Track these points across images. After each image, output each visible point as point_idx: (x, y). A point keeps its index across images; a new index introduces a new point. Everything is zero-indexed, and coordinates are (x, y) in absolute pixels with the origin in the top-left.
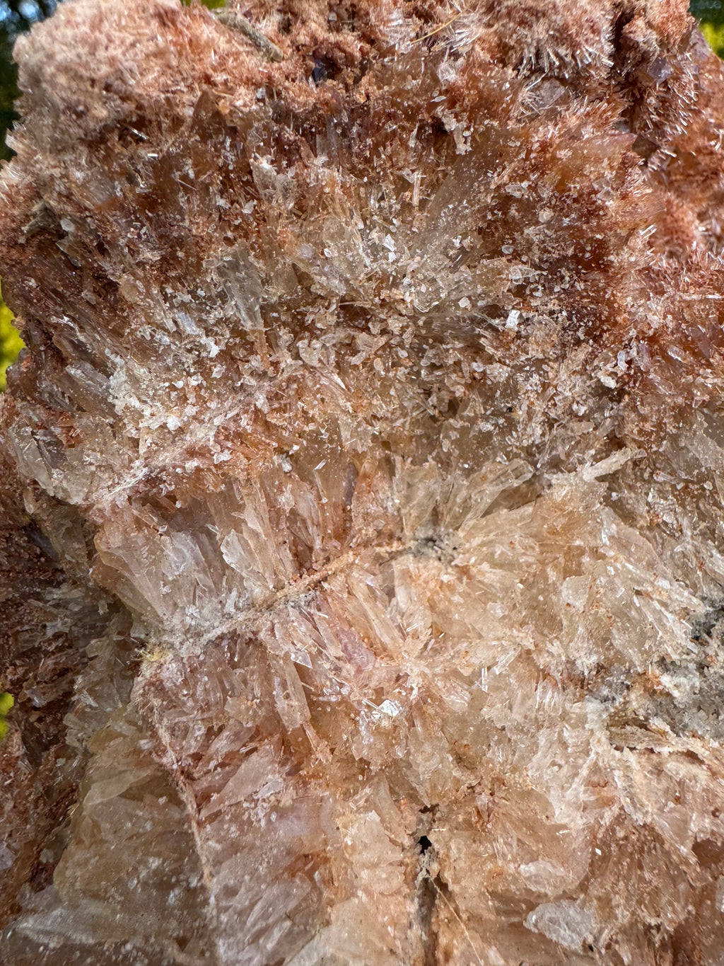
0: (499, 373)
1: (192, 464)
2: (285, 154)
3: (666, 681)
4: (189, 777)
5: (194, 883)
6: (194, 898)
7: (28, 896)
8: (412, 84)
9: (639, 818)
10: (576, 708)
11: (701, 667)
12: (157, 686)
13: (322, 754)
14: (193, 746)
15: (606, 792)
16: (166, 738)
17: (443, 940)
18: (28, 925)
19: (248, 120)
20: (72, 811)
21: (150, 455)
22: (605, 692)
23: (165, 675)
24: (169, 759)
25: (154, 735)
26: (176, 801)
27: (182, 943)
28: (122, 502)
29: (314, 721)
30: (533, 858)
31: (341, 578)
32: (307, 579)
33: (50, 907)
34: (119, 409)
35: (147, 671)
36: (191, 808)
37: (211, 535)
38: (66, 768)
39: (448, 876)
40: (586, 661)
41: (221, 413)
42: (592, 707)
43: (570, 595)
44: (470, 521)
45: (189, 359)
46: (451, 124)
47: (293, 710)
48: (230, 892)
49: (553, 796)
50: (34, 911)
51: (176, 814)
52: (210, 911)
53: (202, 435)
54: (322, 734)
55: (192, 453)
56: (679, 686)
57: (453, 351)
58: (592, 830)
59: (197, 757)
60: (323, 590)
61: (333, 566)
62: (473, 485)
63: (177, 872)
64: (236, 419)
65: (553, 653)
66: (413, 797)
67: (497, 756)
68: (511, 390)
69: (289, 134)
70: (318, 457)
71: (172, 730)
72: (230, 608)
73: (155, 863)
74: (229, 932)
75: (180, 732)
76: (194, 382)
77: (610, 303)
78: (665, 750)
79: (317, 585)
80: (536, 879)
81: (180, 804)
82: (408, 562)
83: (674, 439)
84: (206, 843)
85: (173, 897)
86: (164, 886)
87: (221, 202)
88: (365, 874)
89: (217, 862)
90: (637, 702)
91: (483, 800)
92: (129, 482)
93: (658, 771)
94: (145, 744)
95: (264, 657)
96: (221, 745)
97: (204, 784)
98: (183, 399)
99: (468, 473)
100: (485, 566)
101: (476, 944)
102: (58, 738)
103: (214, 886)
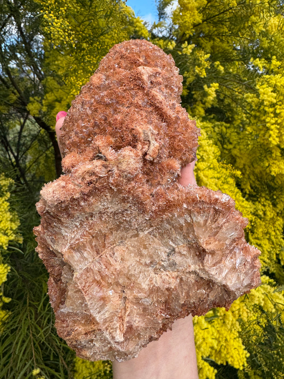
0: (128, 219)
1: (77, 242)
2: (85, 200)
3: (162, 263)
4: (83, 289)
5: (86, 303)
6: (86, 305)
7: (61, 306)
8: (105, 184)
9: (157, 286)
10: (147, 269)
11: (169, 260)
12: (76, 278)
13: (103, 283)
14: (83, 285)
15: (152, 282)
16: (79, 285)
17: (127, 306)
18: (62, 310)
19: (78, 198)
20: (66, 293)
21: (70, 242)
22: (152, 266)
23: (78, 276)
24: (80, 288)
25: (77, 284)
26: (81, 293)
27: (85, 311)
28: (67, 250)
29: (102, 278)
30: (140, 293)
31: (104, 254)
32: (99, 256)
33: (65, 307)
34: (64, 235)
35: (75, 276)
36: (84, 294)
37: (82, 252)
38: (63, 286)
39: (127, 296)
40: (148, 262)
41: (80, 232)
42: (150, 268)
43: (145, 252)
44: (127, 240)
45: (74, 226)
46: (113, 188)
47: (98, 278)
48: (92, 304)
49: (142, 284)
50: (63, 308)
51: (82, 295)
52: (89, 307)
53: (78, 236)
54: (103, 280)
55: (77, 240)
56: (165, 264)
57: (120, 215)
58: (149, 288)
59: (84, 287)
60: (102, 258)
61: (103, 253)
62: (127, 234)
63: (83, 302)
64: (83, 233)
65: (143, 261)
66: (120, 285)
67: (133, 278)
68: (130, 222)
69: (86, 197)
70: (98, 236)
71: (80, 284)
72: (86, 264)
73: (80, 301)
74: (92, 309)
75: (81, 283)
76: (75, 229)
77: (145, 208)
78: (163, 274)
79: (100, 257)
80: (140, 296)
81: (82, 293)
82: (117, 248)
83: (161, 225)
84: (87, 298)
85: (83, 305)
86: (82, 304)
87: (76, 208)
88: (112, 299)
89: (89, 300)
90: (158, 266)
91: (132, 285)
92: (67, 247)
93: (161, 277)
94: (76, 286)
95: (93, 271)
96: (87, 284)
97: (86, 290)
98: (74, 232)
99: (126, 232)
100: (131, 247)
101: (132, 305)
102: (60, 280)
103: (89, 304)
